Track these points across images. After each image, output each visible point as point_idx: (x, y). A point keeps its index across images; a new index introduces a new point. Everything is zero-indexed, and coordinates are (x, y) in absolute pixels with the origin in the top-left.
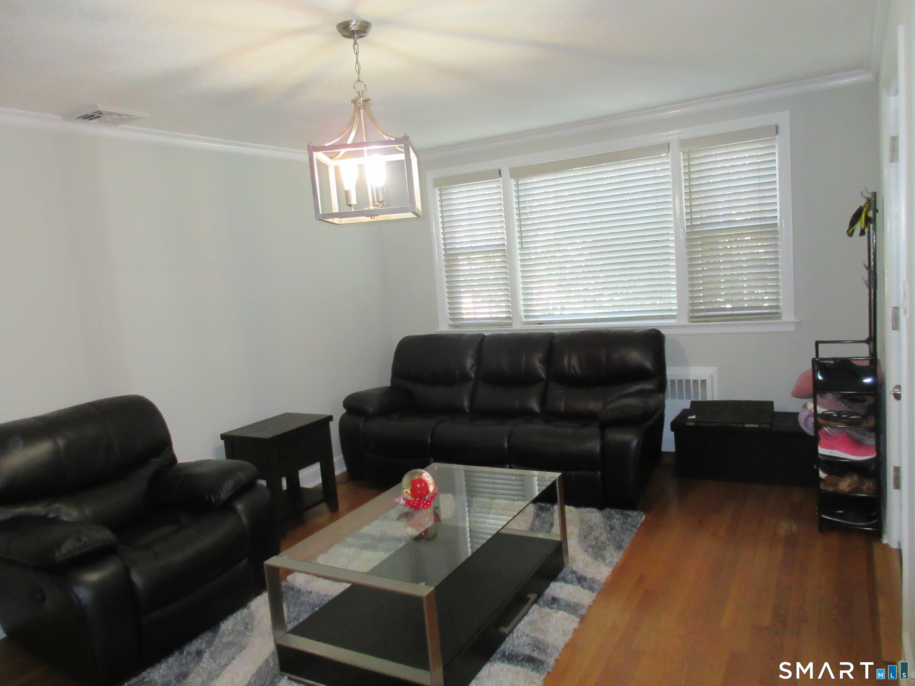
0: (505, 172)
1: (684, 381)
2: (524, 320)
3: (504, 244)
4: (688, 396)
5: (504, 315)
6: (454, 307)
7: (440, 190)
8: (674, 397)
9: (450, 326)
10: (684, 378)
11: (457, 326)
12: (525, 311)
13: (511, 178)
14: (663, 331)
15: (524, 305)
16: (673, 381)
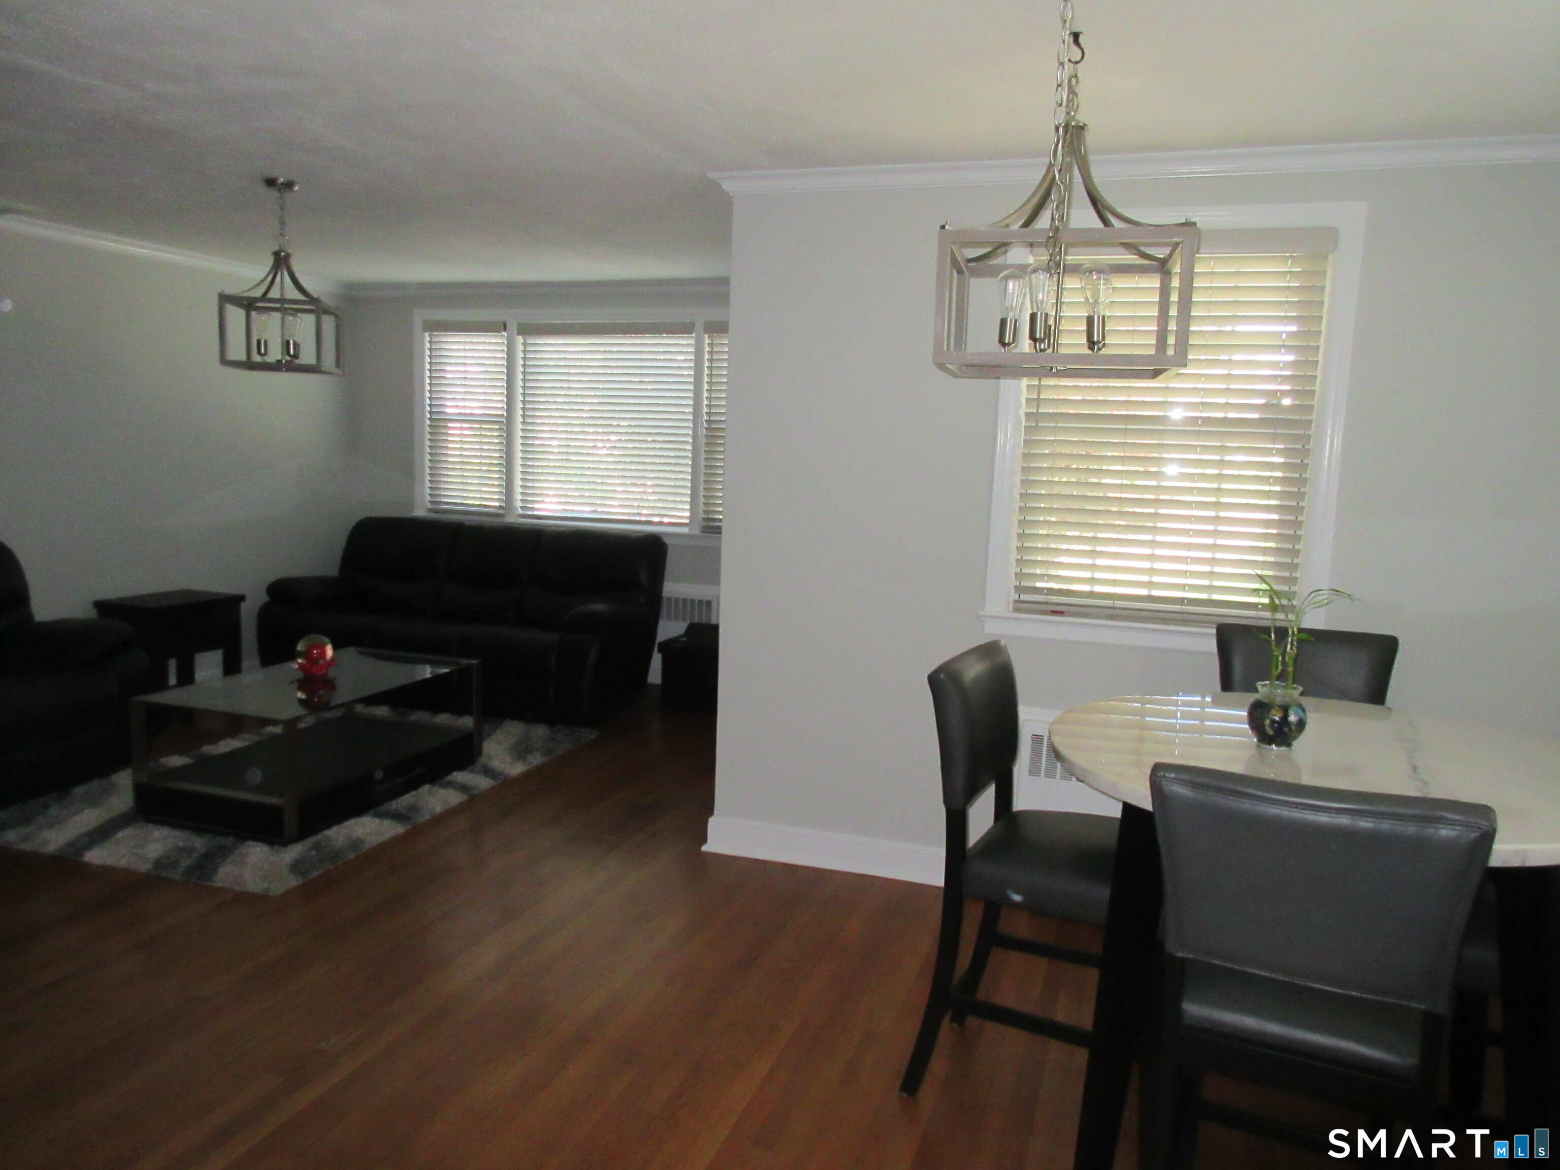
0: (512, 325)
1: (681, 600)
2: (520, 511)
3: (503, 415)
4: (684, 620)
5: (497, 504)
6: (437, 486)
7: (430, 336)
8: (669, 617)
9: (430, 510)
10: (681, 597)
11: (436, 511)
12: (522, 501)
13: (518, 334)
14: (667, 540)
15: (522, 493)
16: (669, 599)
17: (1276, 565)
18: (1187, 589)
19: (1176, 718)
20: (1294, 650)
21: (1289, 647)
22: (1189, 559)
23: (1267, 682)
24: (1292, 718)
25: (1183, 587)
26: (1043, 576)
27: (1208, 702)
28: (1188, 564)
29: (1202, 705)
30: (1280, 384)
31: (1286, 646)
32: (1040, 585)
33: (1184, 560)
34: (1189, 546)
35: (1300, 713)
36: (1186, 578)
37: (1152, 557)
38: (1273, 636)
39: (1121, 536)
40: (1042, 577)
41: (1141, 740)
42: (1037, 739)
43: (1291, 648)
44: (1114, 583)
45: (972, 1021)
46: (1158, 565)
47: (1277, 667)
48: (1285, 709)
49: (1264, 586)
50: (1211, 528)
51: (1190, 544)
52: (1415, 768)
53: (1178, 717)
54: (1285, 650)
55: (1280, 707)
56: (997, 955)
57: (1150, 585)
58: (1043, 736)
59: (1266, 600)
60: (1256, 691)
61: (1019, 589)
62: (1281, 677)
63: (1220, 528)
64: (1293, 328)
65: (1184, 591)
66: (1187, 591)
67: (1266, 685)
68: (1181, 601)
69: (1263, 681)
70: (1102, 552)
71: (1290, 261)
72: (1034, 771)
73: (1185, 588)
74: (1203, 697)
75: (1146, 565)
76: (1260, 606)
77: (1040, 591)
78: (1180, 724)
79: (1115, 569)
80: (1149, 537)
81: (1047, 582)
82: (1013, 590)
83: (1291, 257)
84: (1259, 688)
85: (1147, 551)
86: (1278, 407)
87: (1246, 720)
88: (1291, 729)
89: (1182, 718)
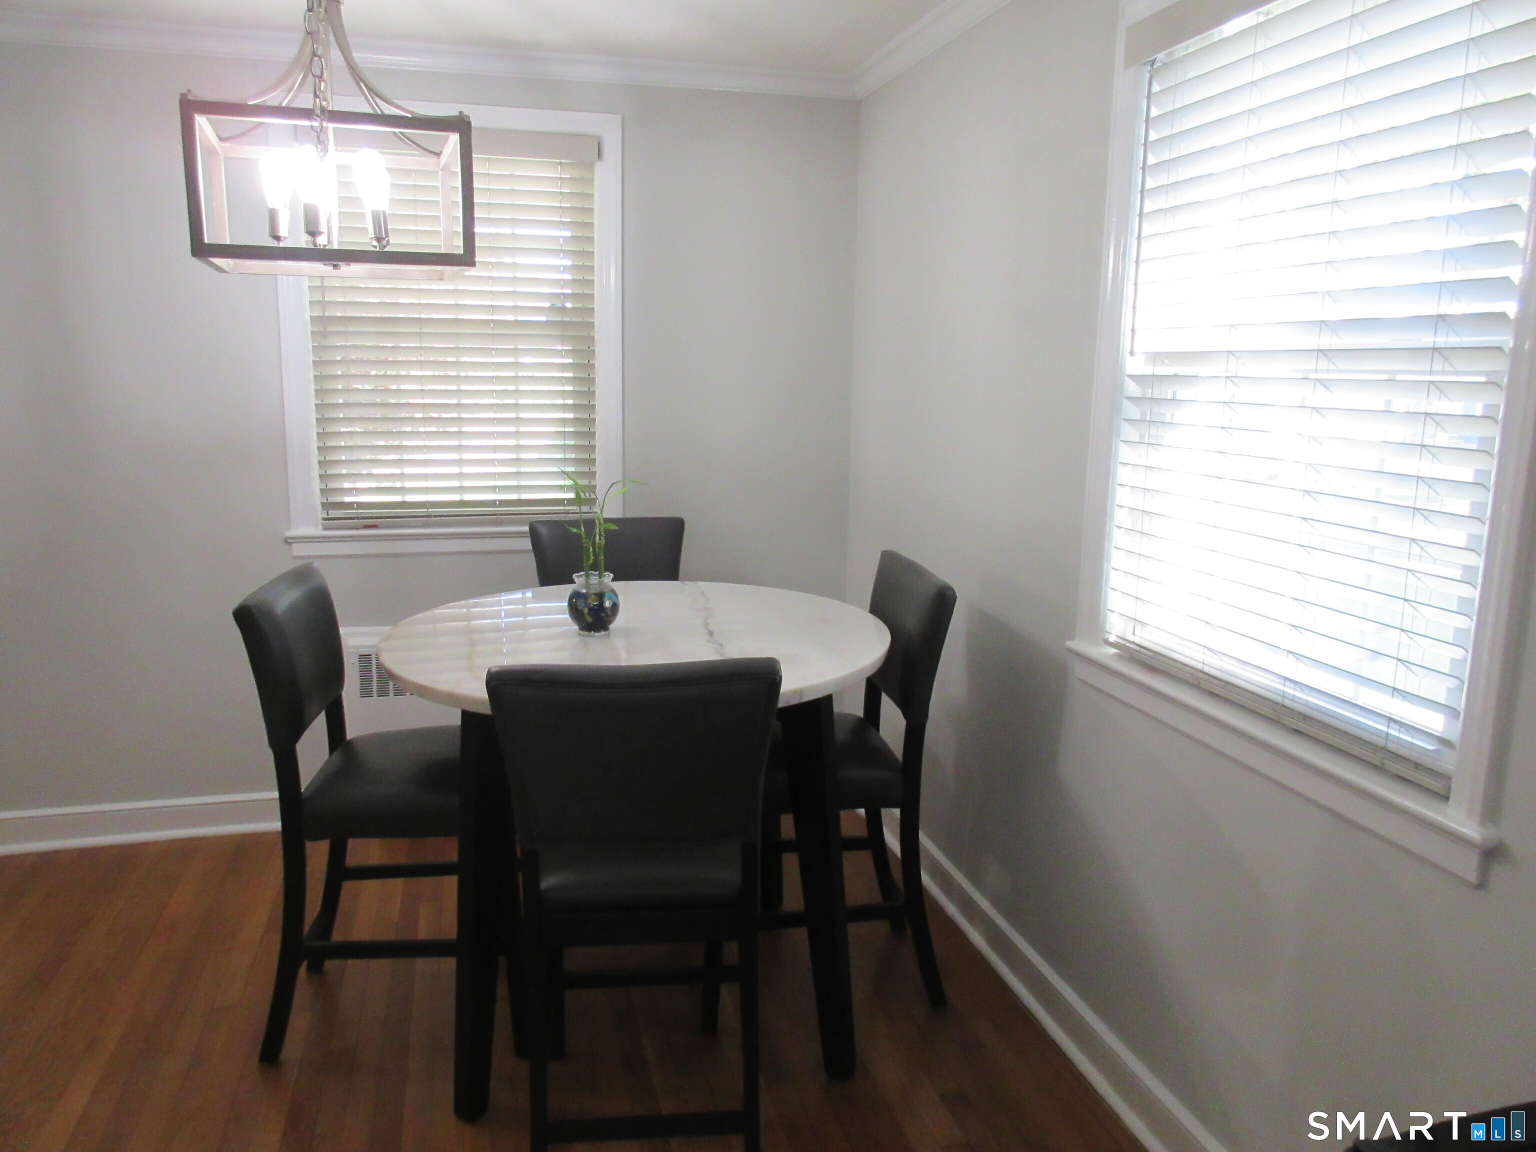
17: (577, 461)
18: (497, 491)
19: (500, 617)
20: (602, 540)
21: (597, 538)
22: (496, 462)
23: (582, 573)
24: (607, 604)
25: (493, 489)
26: (351, 490)
27: (529, 598)
28: (496, 466)
29: (524, 602)
30: (562, 288)
31: (595, 537)
32: (348, 499)
33: (491, 462)
34: (495, 449)
35: (613, 596)
36: (495, 481)
37: (460, 462)
38: (583, 529)
39: (427, 443)
40: (349, 491)
41: (472, 644)
42: (365, 659)
43: (600, 539)
44: (426, 490)
45: (330, 965)
46: (467, 470)
47: (589, 557)
48: (601, 596)
49: (569, 482)
50: (512, 429)
51: (495, 446)
52: (711, 633)
53: (503, 616)
54: (594, 540)
55: (595, 594)
56: (348, 888)
57: (461, 489)
58: (370, 655)
59: (572, 495)
60: (573, 582)
61: (326, 506)
62: (594, 567)
63: (522, 429)
64: (568, 234)
65: (495, 493)
66: (497, 493)
67: (581, 576)
68: (492, 503)
69: (578, 572)
70: (409, 460)
71: (560, 167)
72: (366, 692)
73: (495, 490)
74: (524, 594)
75: (455, 470)
76: (566, 502)
77: (350, 505)
78: (505, 623)
79: (426, 477)
80: (455, 443)
81: (355, 495)
82: (320, 507)
83: (561, 163)
84: (576, 580)
85: (455, 456)
86: (563, 309)
87: (567, 610)
88: (607, 614)
89: (506, 617)
